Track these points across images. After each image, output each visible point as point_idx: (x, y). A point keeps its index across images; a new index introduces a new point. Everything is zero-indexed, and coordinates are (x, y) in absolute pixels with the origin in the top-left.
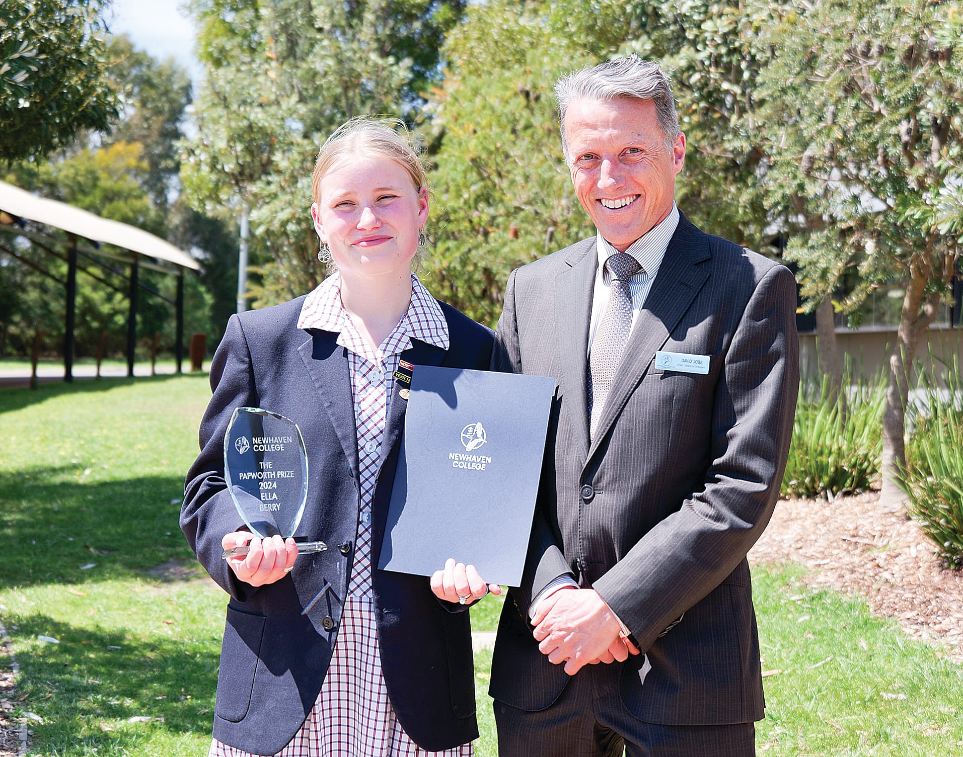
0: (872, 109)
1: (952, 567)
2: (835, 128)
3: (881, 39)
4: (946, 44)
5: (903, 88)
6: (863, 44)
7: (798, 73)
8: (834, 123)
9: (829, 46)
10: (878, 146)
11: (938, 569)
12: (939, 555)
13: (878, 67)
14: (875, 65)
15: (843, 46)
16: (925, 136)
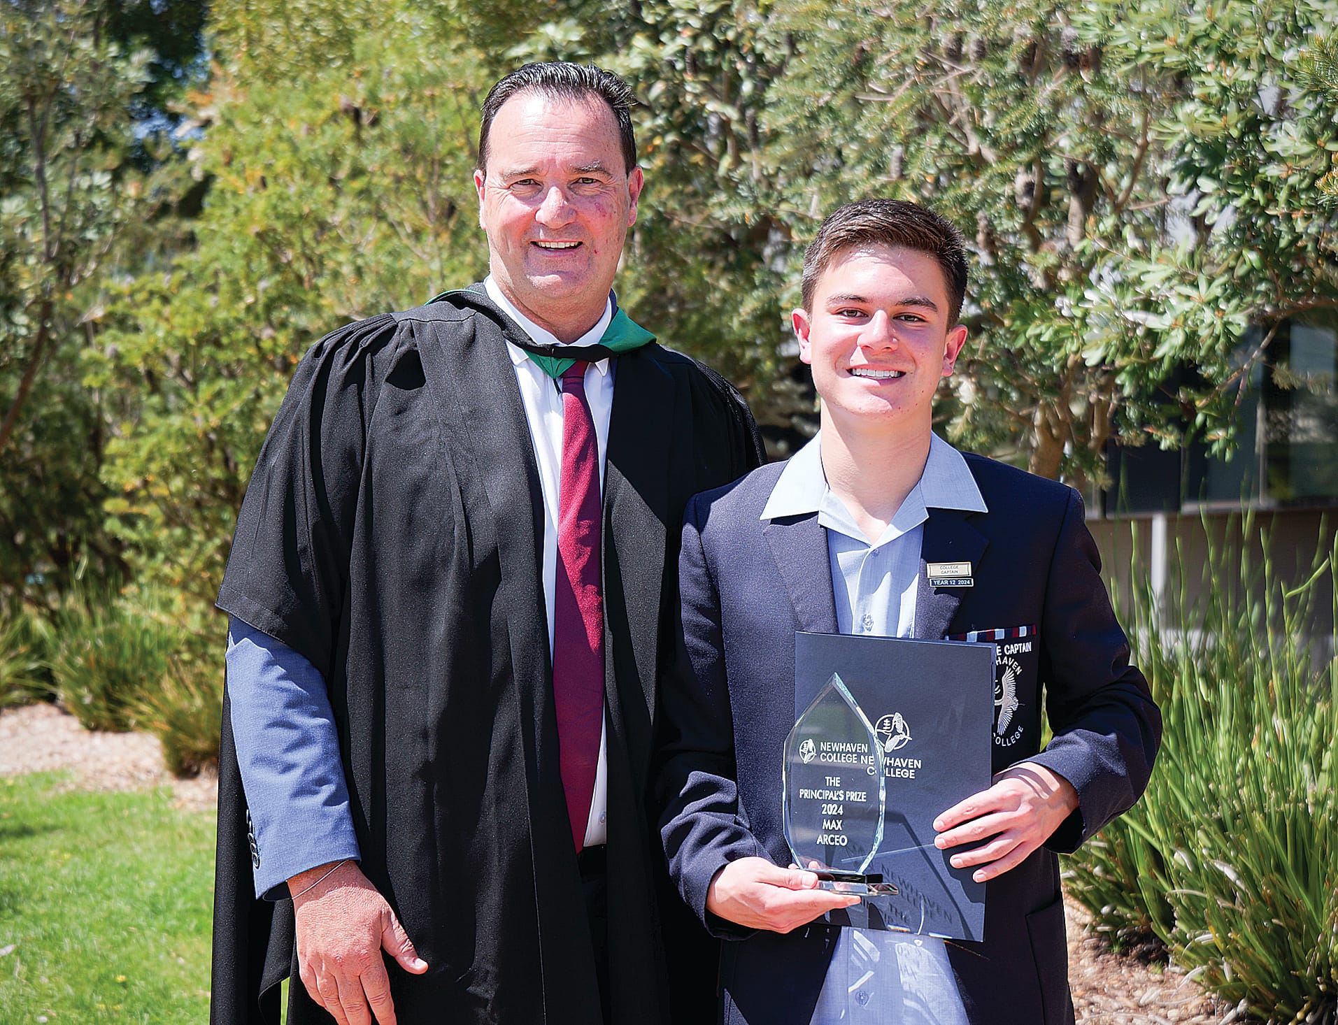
0: (966, 149)
1: (1116, 949)
2: (905, 186)
3: (981, 29)
4: (1091, 37)
5: (1022, 117)
6: (950, 36)
7: (840, 87)
8: (903, 176)
9: (893, 41)
10: (980, 215)
11: (1090, 953)
12: (1093, 929)
13: (977, 79)
14: (971, 74)
15: (917, 40)
16: (1055, 194)
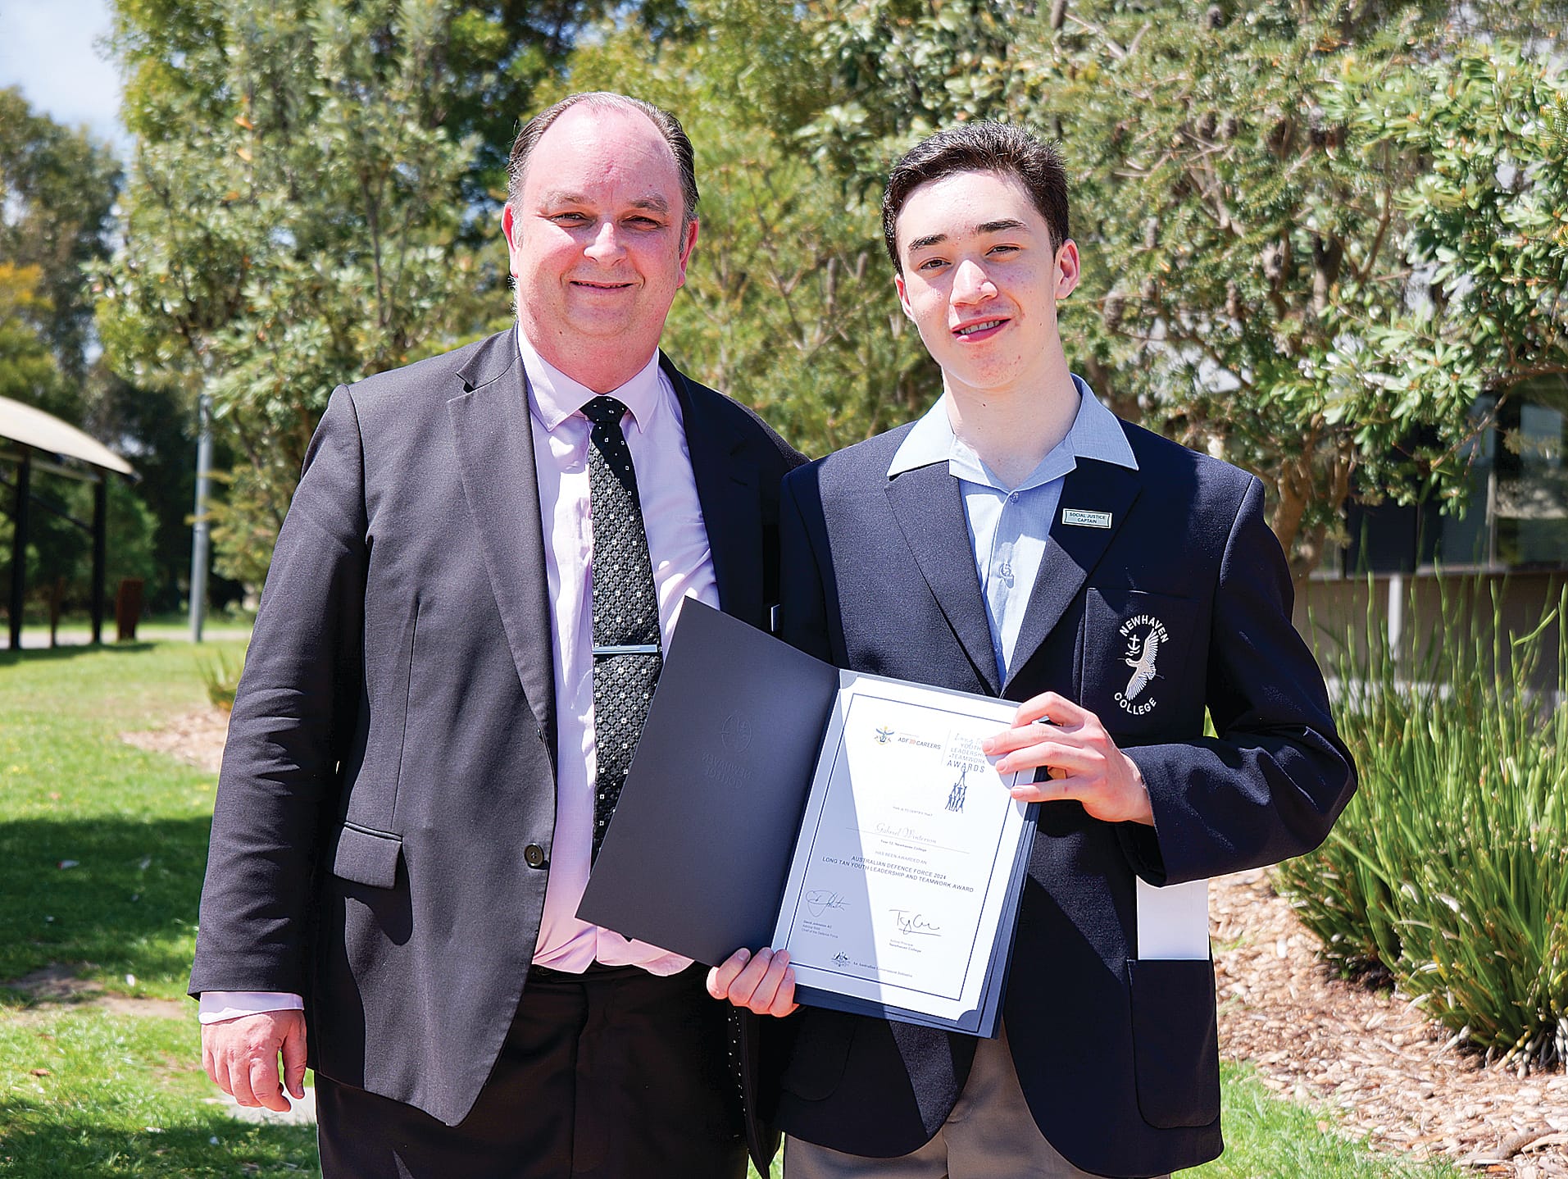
0: (1217, 222)
1: (1345, 976)
2: (1159, 255)
3: (1233, 109)
4: (1338, 114)
5: (1270, 191)
6: (1204, 116)
7: (1100, 163)
8: (1157, 246)
9: (1150, 120)
10: (1230, 283)
11: (1320, 979)
12: (1324, 955)
13: (1229, 156)
14: (1223, 152)
15: (1173, 119)
16: (1302, 270)
